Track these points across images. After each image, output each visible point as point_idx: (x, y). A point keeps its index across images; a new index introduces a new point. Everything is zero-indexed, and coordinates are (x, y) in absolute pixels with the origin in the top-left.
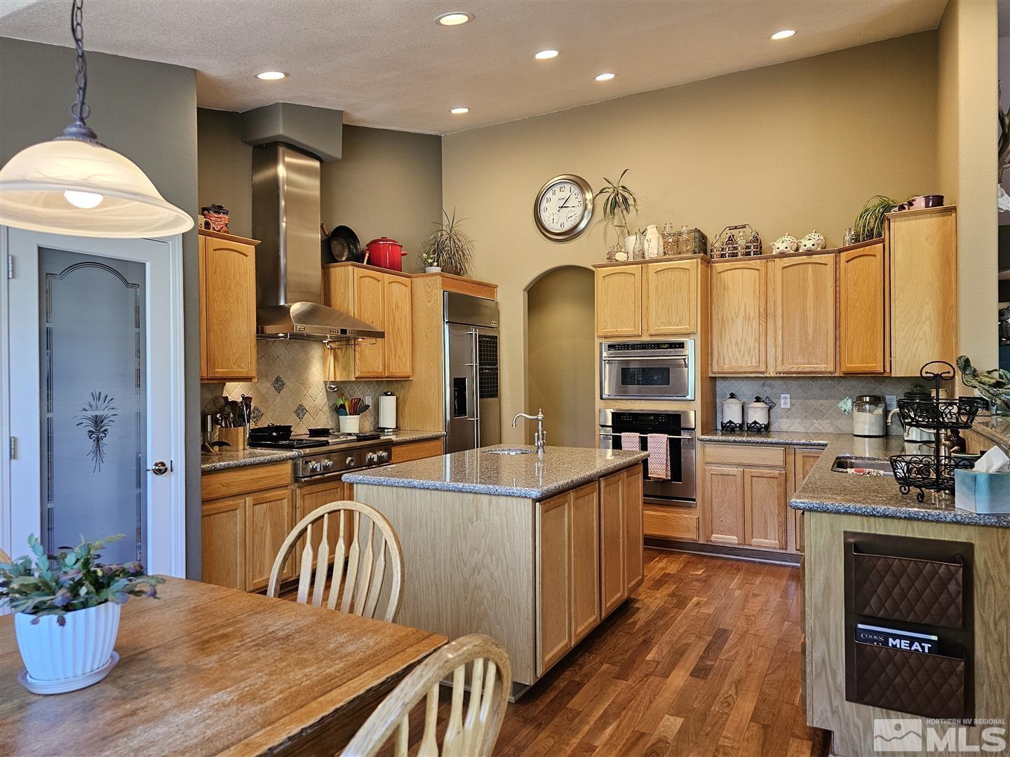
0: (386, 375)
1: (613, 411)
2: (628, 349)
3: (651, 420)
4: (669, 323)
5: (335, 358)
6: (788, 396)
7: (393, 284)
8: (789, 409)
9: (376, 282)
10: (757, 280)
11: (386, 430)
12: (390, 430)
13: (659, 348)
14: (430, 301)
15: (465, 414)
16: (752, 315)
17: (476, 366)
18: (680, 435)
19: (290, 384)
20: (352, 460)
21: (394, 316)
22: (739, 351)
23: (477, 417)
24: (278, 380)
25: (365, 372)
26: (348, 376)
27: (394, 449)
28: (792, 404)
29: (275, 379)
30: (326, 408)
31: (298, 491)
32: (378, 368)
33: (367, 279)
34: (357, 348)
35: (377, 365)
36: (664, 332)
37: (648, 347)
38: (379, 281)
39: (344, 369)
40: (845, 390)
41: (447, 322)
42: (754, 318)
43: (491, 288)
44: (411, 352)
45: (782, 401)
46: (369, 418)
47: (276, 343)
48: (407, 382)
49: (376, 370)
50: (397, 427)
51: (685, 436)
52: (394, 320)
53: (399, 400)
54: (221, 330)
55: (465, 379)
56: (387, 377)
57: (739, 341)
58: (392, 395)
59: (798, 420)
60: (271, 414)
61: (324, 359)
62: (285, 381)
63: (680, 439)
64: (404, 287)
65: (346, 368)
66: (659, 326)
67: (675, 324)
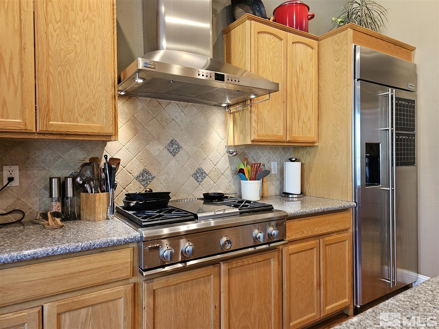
0: (288, 139)
5: (234, 121)
7: (298, 45)
9: (277, 40)
11: (291, 196)
12: (294, 196)
14: (339, 60)
15: (378, 182)
17: (392, 130)
19: (187, 147)
20: (229, 242)
21: (298, 79)
23: (393, 186)
24: (172, 143)
25: (263, 136)
26: (244, 139)
27: (288, 224)
29: (169, 142)
30: (229, 173)
31: (145, 285)
32: (278, 131)
33: (267, 36)
34: (253, 109)
35: (277, 129)
38: (281, 39)
39: (241, 132)
41: (358, 80)
43: (408, 49)
44: (317, 117)
46: (275, 183)
47: (170, 105)
48: (313, 148)
49: (276, 134)
50: (302, 193)
52: (298, 83)
53: (305, 167)
54: (60, 72)
55: (379, 144)
56: (289, 142)
58: (296, 160)
60: (163, 177)
61: (226, 124)
62: (181, 144)
64: (309, 49)
65: (243, 132)
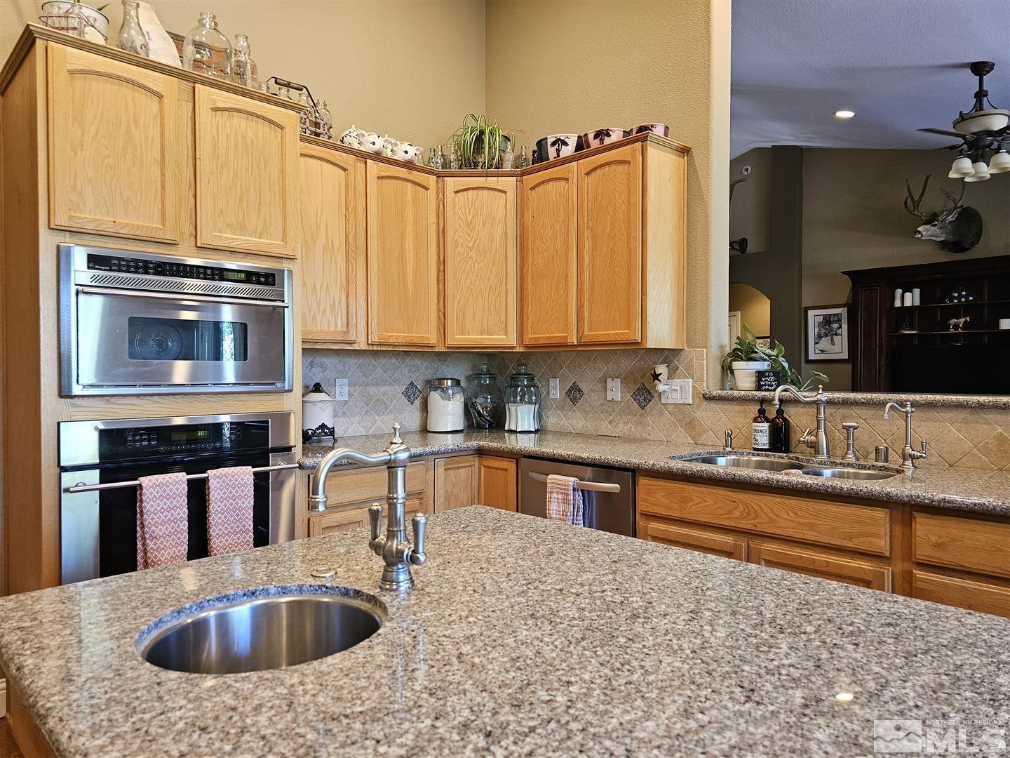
1: (102, 427)
2: (146, 273)
3: (203, 440)
4: (242, 228)
6: (346, 381)
8: (346, 402)
10: (343, 187)
13: (222, 279)
16: (337, 245)
18: (268, 465)
22: (318, 304)
28: (350, 395)
36: (233, 245)
37: (199, 273)
40: (409, 372)
42: (339, 249)
45: (338, 389)
51: (276, 464)
57: (318, 287)
59: (357, 418)
63: (267, 473)
66: (220, 231)
67: (255, 231)
